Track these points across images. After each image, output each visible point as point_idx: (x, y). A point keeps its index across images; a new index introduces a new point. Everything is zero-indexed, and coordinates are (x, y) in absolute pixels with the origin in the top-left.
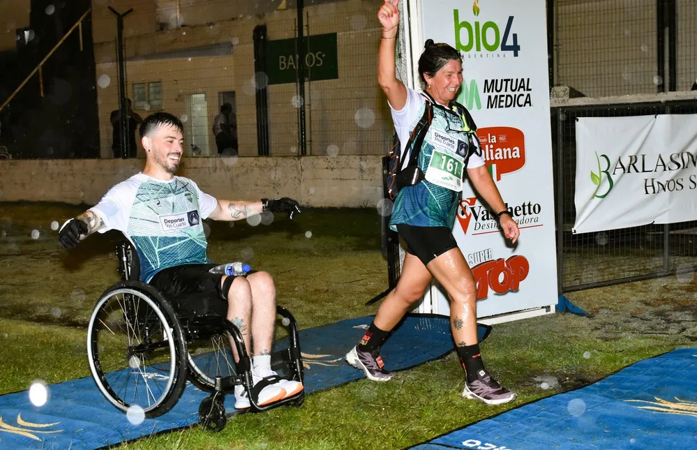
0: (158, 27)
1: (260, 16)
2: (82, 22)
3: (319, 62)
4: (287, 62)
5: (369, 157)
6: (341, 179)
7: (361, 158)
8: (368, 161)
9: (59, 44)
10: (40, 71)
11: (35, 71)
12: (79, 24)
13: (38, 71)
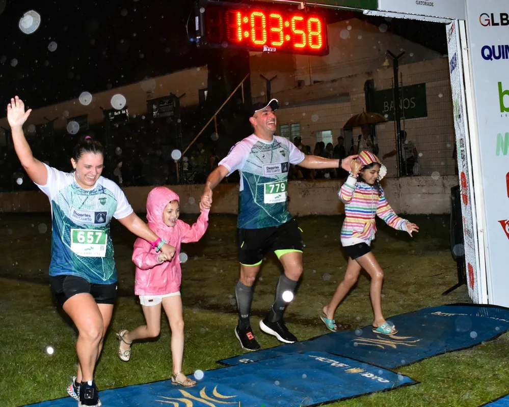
0: (297, 84)
1: (369, 74)
2: (244, 83)
3: (413, 105)
4: (389, 106)
5: (449, 176)
6: (429, 194)
7: (443, 178)
8: (448, 180)
9: (228, 99)
10: (215, 119)
11: (211, 120)
12: (241, 84)
13: (213, 120)
